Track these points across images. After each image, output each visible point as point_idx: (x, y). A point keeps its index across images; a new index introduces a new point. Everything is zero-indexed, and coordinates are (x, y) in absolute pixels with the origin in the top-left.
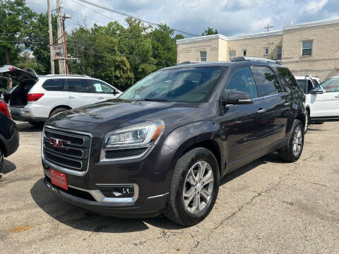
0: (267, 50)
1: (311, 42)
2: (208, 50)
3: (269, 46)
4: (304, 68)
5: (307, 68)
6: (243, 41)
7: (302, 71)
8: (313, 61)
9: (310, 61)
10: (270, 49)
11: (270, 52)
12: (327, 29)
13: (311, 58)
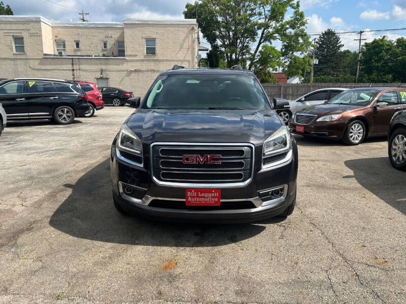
0: (105, 45)
1: (154, 40)
2: (25, 35)
3: (107, 39)
4: (150, 68)
5: (153, 68)
6: (74, 30)
7: (148, 71)
8: (157, 60)
9: (154, 61)
10: (108, 43)
11: (109, 47)
12: (168, 28)
13: (155, 58)
